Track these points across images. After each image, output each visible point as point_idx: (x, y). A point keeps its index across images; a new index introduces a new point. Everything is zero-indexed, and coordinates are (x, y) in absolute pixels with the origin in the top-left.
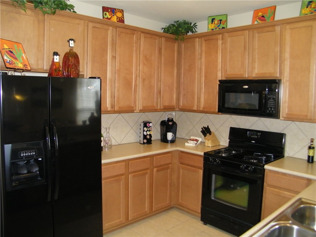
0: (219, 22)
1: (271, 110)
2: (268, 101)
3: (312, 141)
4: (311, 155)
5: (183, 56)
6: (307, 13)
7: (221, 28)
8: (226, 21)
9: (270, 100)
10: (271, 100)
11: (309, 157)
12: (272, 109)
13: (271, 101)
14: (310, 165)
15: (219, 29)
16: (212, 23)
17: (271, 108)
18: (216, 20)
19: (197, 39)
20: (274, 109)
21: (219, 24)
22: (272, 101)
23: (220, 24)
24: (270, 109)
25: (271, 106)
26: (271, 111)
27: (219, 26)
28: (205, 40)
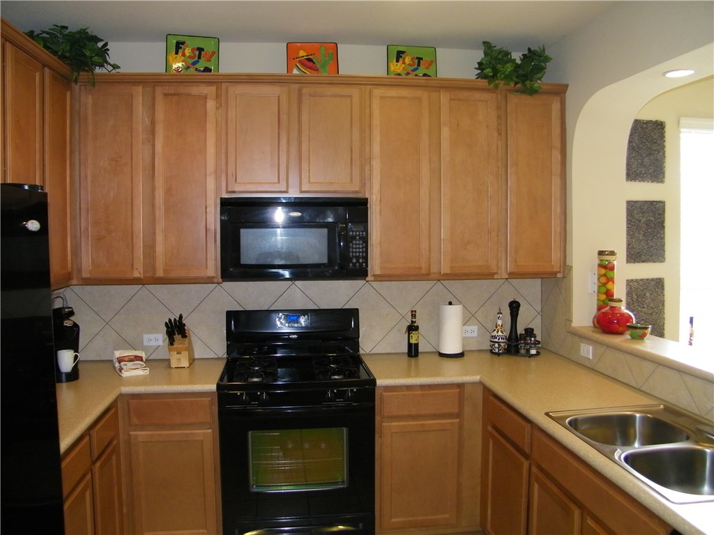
0: (197, 53)
1: (358, 261)
2: (351, 244)
3: (414, 316)
4: (413, 341)
5: (91, 129)
6: (399, 71)
7: (202, 69)
8: (216, 54)
9: (354, 242)
10: (358, 242)
11: (410, 345)
12: (361, 261)
13: (356, 244)
14: (413, 360)
15: (196, 69)
16: (177, 53)
17: (358, 258)
18: (187, 46)
19: (140, 89)
20: (364, 261)
21: (196, 59)
22: (359, 244)
23: (199, 57)
24: (354, 261)
25: (358, 254)
26: (357, 264)
27: (194, 63)
28: (166, 95)
